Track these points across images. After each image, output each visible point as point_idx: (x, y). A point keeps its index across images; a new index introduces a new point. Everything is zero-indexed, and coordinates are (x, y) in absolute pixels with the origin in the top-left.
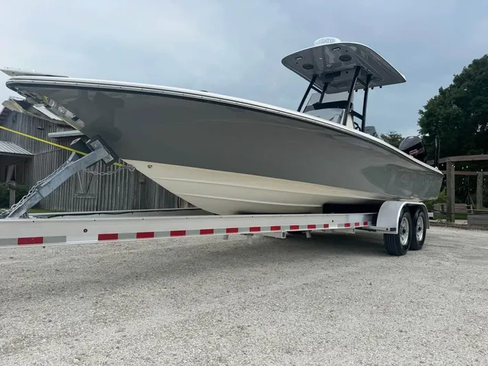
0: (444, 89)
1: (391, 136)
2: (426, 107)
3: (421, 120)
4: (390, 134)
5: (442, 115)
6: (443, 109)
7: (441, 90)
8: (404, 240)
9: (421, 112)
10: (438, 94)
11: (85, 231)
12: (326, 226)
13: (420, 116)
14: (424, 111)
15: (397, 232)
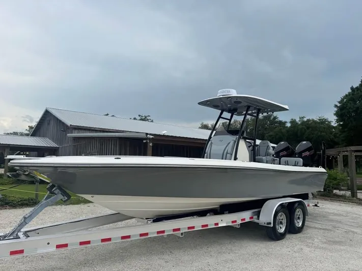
0: (354, 87)
1: (320, 120)
2: (339, 102)
3: (336, 111)
4: (318, 118)
5: (352, 109)
6: (353, 104)
7: (352, 88)
8: (282, 229)
9: (336, 106)
10: (350, 91)
11: (48, 244)
12: (217, 224)
13: (336, 109)
14: (339, 105)
15: (272, 225)
